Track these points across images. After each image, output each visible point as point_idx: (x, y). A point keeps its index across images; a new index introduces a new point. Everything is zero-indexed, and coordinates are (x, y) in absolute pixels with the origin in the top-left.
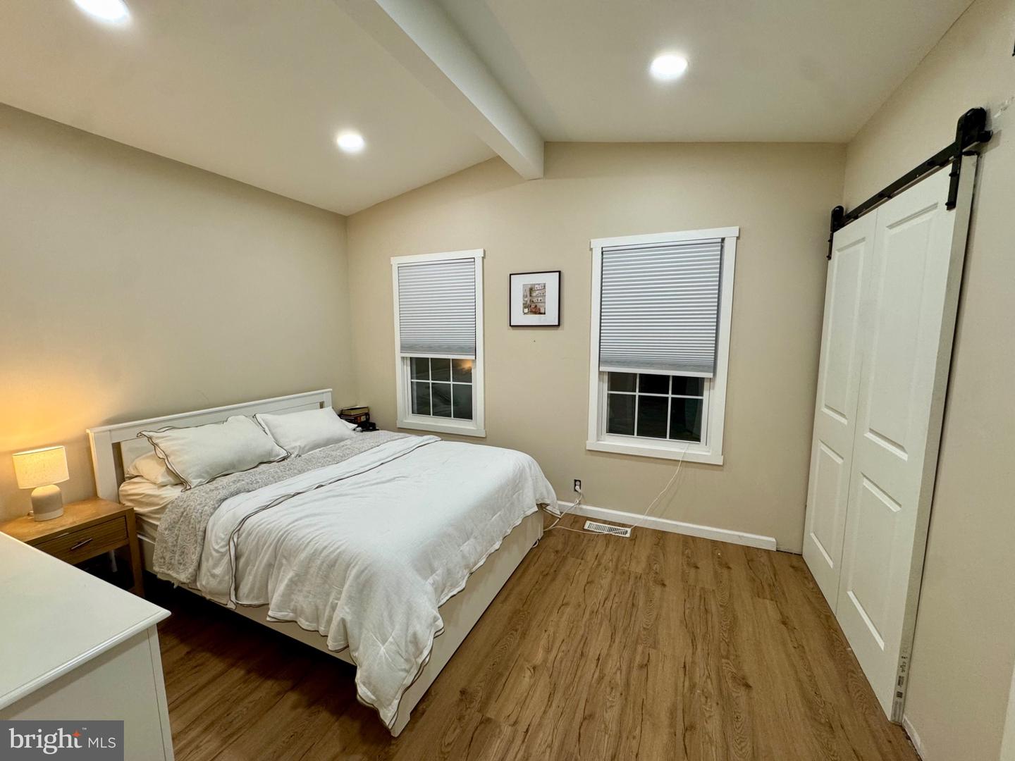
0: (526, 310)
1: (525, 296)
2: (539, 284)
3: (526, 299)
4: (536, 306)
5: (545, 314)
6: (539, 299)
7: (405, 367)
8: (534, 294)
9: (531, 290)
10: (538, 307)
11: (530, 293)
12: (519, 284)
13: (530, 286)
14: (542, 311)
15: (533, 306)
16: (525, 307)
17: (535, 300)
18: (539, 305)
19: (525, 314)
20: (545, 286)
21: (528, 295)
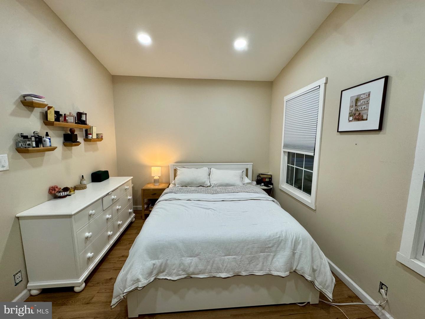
0: (351, 118)
1: (351, 107)
2: (364, 94)
3: (352, 109)
4: (360, 114)
5: (367, 120)
6: (363, 107)
7: (285, 156)
8: (359, 104)
9: (357, 100)
10: (361, 114)
11: (356, 103)
12: (348, 96)
13: (356, 98)
14: (365, 117)
15: (357, 114)
16: (350, 116)
17: (359, 108)
18: (362, 113)
19: (350, 121)
20: (369, 95)
21: (354, 105)
